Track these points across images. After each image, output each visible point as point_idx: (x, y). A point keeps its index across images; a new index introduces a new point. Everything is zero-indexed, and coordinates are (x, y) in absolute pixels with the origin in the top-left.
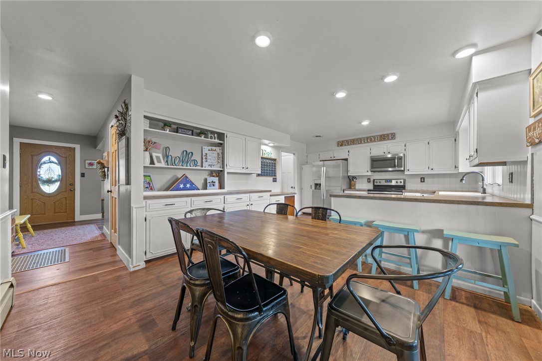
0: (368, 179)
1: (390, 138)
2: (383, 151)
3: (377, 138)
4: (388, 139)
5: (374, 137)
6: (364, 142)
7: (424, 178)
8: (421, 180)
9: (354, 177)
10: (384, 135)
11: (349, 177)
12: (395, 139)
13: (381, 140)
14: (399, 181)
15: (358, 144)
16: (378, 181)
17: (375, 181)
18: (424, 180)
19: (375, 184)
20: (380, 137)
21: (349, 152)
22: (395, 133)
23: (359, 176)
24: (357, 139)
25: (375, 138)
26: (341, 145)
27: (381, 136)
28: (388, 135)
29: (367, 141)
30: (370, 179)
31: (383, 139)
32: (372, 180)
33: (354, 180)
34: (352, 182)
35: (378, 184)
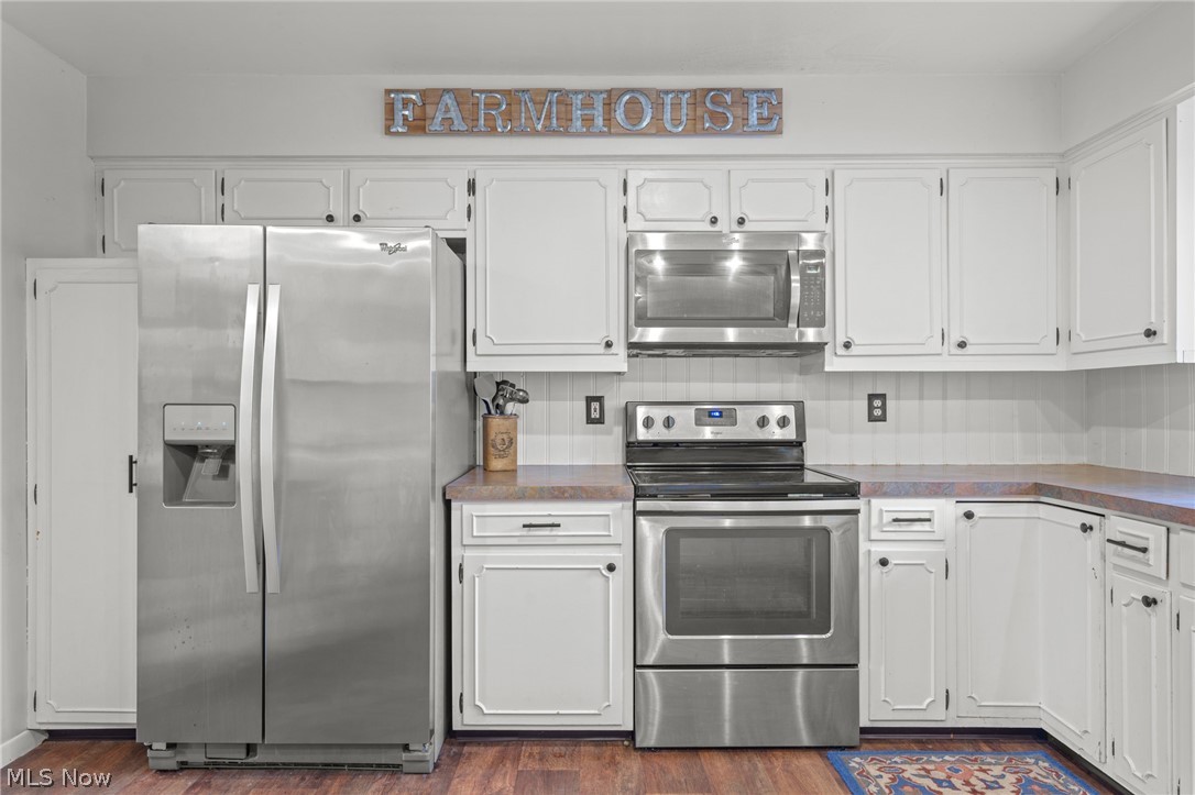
0: (589, 400)
1: (753, 119)
2: (703, 212)
3: (676, 106)
4: (741, 129)
5: (658, 96)
6: (588, 120)
7: (883, 397)
8: (871, 408)
9: (504, 387)
10: (717, 94)
11: (470, 382)
12: (778, 131)
13: (694, 130)
14: (776, 412)
15: (549, 132)
16: (659, 414)
17: (641, 413)
18: (884, 408)
19: (642, 434)
20: (694, 104)
21: (472, 187)
22: (778, 92)
23: (526, 374)
24: (539, 97)
25: (658, 106)
26: (418, 127)
27: (699, 96)
28: (742, 96)
29: (608, 120)
30: (599, 399)
31: (714, 117)
32: (613, 404)
33: (510, 408)
34: (496, 422)
35: (658, 433)
